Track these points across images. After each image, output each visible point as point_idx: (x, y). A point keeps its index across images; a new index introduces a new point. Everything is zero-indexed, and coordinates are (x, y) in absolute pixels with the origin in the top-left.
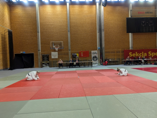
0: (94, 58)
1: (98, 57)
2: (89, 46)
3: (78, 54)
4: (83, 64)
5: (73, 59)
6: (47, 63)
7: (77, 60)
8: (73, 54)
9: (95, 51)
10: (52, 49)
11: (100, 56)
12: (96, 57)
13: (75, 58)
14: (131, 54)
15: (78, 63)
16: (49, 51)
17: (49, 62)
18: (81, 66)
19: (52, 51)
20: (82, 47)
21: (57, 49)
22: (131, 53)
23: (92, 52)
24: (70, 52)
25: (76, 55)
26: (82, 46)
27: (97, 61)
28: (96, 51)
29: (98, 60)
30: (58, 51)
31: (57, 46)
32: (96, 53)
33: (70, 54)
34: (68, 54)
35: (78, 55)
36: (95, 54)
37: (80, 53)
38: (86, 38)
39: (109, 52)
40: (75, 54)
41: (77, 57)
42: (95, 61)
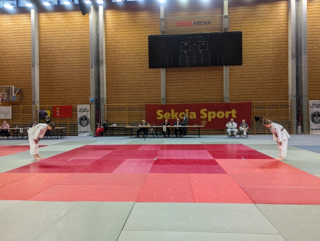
0: (82, 119)
1: (89, 118)
2: (76, 94)
9: (84, 106)
13: (44, 119)
14: (161, 113)
22: (162, 111)
23: (78, 107)
24: (34, 106)
27: (89, 128)
28: (87, 106)
29: (89, 125)
32: (86, 109)
36: (84, 111)
37: (53, 110)
38: (71, 78)
39: (113, 109)
41: (47, 118)
42: (84, 126)
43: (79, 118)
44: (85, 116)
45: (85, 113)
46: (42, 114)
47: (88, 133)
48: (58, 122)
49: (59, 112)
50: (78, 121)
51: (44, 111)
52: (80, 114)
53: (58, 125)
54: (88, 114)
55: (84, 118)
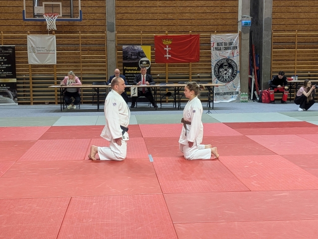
0: (221, 66)
1: (238, 64)
2: (200, 10)
3: (149, 47)
4: (169, 94)
5: (124, 70)
6: (8, 84)
7: (144, 77)
8: (124, 47)
9: (227, 37)
10: (30, 23)
11: (251, 60)
12: (230, 66)
13: (136, 65)
15: (149, 88)
16: (17, 29)
17: (14, 80)
18: (161, 102)
19: (32, 33)
20: (170, 16)
21: (51, 23)
23: (212, 39)
24: (111, 36)
25: (141, 54)
26: (167, 10)
27: (236, 84)
28: (234, 38)
29: (237, 79)
30: (56, 32)
31: (53, 6)
32: (231, 44)
33: (111, 46)
34: (101, 48)
35: (147, 50)
36: (226, 49)
37: (157, 44)
39: (289, 43)
40: (136, 47)
41: (144, 63)
42: (226, 80)
43: (214, 63)
44: (228, 60)
45: (229, 53)
46: (132, 55)
47: (234, 96)
48: (167, 73)
49: (170, 49)
50: (213, 71)
51: (136, 48)
52: (218, 55)
53: (167, 80)
54: (235, 55)
55: (226, 64)
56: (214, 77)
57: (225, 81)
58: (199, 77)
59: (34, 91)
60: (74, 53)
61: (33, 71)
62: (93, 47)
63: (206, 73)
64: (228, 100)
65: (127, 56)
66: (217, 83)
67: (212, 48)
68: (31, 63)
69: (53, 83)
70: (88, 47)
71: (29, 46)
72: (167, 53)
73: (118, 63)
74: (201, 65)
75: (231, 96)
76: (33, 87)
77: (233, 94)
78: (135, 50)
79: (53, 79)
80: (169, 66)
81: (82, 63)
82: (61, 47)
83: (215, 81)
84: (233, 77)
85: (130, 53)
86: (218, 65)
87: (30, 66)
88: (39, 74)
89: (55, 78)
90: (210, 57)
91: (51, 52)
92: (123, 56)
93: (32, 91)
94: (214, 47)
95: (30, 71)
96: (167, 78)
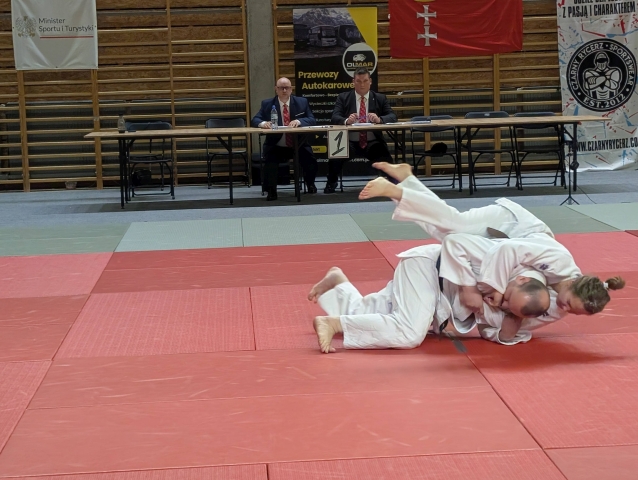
3: (373, 12)
8: (298, 13)
25: (348, 34)
33: (260, 13)
34: (230, 17)
40: (336, 13)
41: (359, 58)
42: (603, 104)
44: (607, 43)
45: (610, 24)
46: (320, 36)
47: (628, 150)
48: (426, 87)
49: (434, 15)
50: (563, 77)
51: (333, 15)
52: (579, 30)
53: (427, 107)
54: (629, 28)
55: (601, 56)
56: (566, 95)
57: (602, 107)
58: (521, 97)
59: (32, 151)
60: (150, 33)
61: (29, 89)
62: (205, 16)
63: (543, 84)
64: (610, 163)
65: (308, 40)
66: (576, 113)
67: (560, 11)
68: (24, 68)
69: (90, 125)
70: (188, 15)
71: (15, 16)
72: (427, 29)
73: (280, 60)
74: (526, 61)
75: (621, 151)
76: (31, 139)
77: (625, 146)
78: (330, 20)
79: (89, 113)
80: (432, 65)
81: (174, 63)
82: (109, 18)
83: (572, 108)
84: (625, 93)
85: (315, 30)
86: (578, 59)
87: (20, 78)
88: (48, 98)
89: (96, 111)
90: (554, 36)
91: (81, 33)
92: (296, 41)
93: (26, 151)
94: (566, 5)
95: (21, 89)
96: (427, 101)
